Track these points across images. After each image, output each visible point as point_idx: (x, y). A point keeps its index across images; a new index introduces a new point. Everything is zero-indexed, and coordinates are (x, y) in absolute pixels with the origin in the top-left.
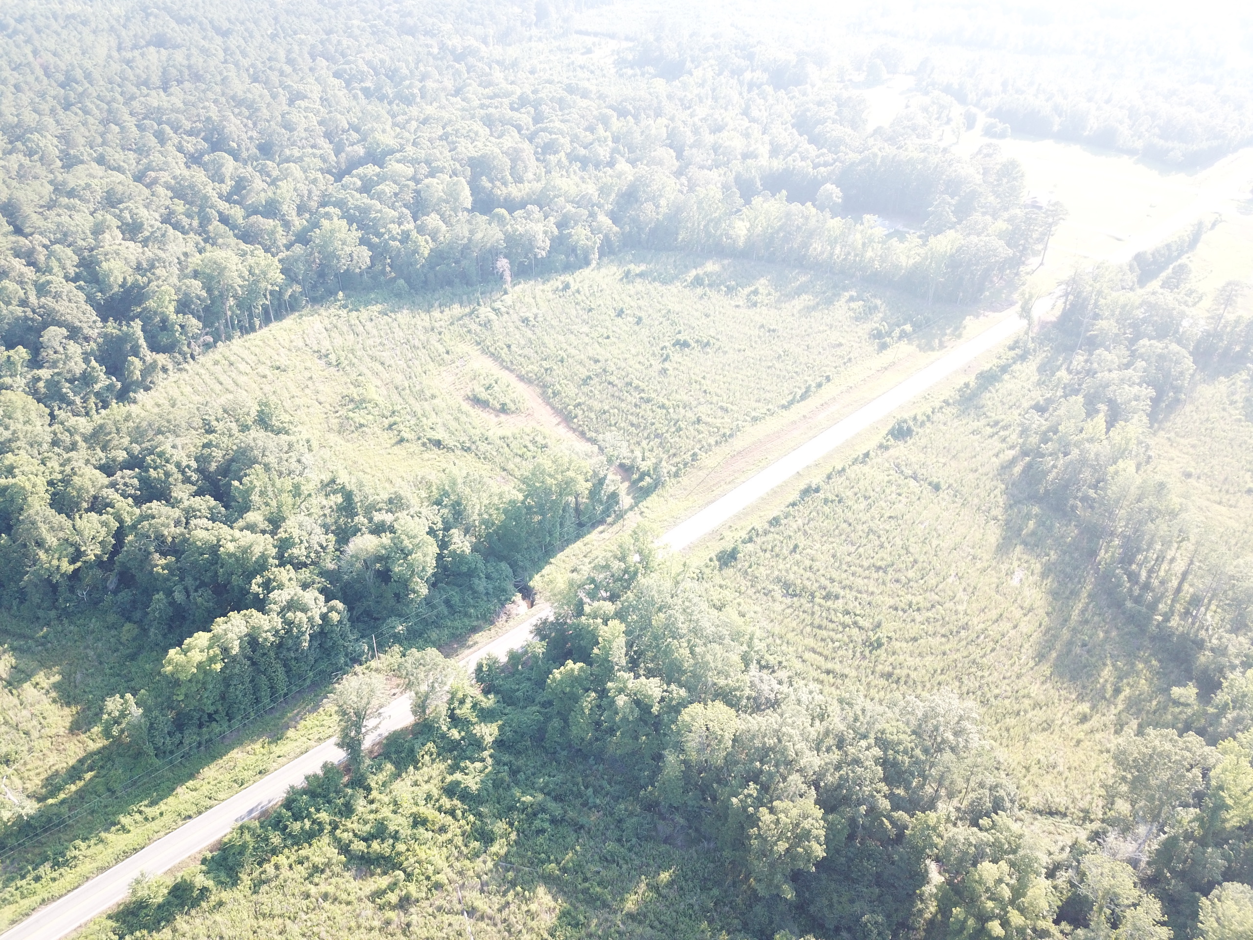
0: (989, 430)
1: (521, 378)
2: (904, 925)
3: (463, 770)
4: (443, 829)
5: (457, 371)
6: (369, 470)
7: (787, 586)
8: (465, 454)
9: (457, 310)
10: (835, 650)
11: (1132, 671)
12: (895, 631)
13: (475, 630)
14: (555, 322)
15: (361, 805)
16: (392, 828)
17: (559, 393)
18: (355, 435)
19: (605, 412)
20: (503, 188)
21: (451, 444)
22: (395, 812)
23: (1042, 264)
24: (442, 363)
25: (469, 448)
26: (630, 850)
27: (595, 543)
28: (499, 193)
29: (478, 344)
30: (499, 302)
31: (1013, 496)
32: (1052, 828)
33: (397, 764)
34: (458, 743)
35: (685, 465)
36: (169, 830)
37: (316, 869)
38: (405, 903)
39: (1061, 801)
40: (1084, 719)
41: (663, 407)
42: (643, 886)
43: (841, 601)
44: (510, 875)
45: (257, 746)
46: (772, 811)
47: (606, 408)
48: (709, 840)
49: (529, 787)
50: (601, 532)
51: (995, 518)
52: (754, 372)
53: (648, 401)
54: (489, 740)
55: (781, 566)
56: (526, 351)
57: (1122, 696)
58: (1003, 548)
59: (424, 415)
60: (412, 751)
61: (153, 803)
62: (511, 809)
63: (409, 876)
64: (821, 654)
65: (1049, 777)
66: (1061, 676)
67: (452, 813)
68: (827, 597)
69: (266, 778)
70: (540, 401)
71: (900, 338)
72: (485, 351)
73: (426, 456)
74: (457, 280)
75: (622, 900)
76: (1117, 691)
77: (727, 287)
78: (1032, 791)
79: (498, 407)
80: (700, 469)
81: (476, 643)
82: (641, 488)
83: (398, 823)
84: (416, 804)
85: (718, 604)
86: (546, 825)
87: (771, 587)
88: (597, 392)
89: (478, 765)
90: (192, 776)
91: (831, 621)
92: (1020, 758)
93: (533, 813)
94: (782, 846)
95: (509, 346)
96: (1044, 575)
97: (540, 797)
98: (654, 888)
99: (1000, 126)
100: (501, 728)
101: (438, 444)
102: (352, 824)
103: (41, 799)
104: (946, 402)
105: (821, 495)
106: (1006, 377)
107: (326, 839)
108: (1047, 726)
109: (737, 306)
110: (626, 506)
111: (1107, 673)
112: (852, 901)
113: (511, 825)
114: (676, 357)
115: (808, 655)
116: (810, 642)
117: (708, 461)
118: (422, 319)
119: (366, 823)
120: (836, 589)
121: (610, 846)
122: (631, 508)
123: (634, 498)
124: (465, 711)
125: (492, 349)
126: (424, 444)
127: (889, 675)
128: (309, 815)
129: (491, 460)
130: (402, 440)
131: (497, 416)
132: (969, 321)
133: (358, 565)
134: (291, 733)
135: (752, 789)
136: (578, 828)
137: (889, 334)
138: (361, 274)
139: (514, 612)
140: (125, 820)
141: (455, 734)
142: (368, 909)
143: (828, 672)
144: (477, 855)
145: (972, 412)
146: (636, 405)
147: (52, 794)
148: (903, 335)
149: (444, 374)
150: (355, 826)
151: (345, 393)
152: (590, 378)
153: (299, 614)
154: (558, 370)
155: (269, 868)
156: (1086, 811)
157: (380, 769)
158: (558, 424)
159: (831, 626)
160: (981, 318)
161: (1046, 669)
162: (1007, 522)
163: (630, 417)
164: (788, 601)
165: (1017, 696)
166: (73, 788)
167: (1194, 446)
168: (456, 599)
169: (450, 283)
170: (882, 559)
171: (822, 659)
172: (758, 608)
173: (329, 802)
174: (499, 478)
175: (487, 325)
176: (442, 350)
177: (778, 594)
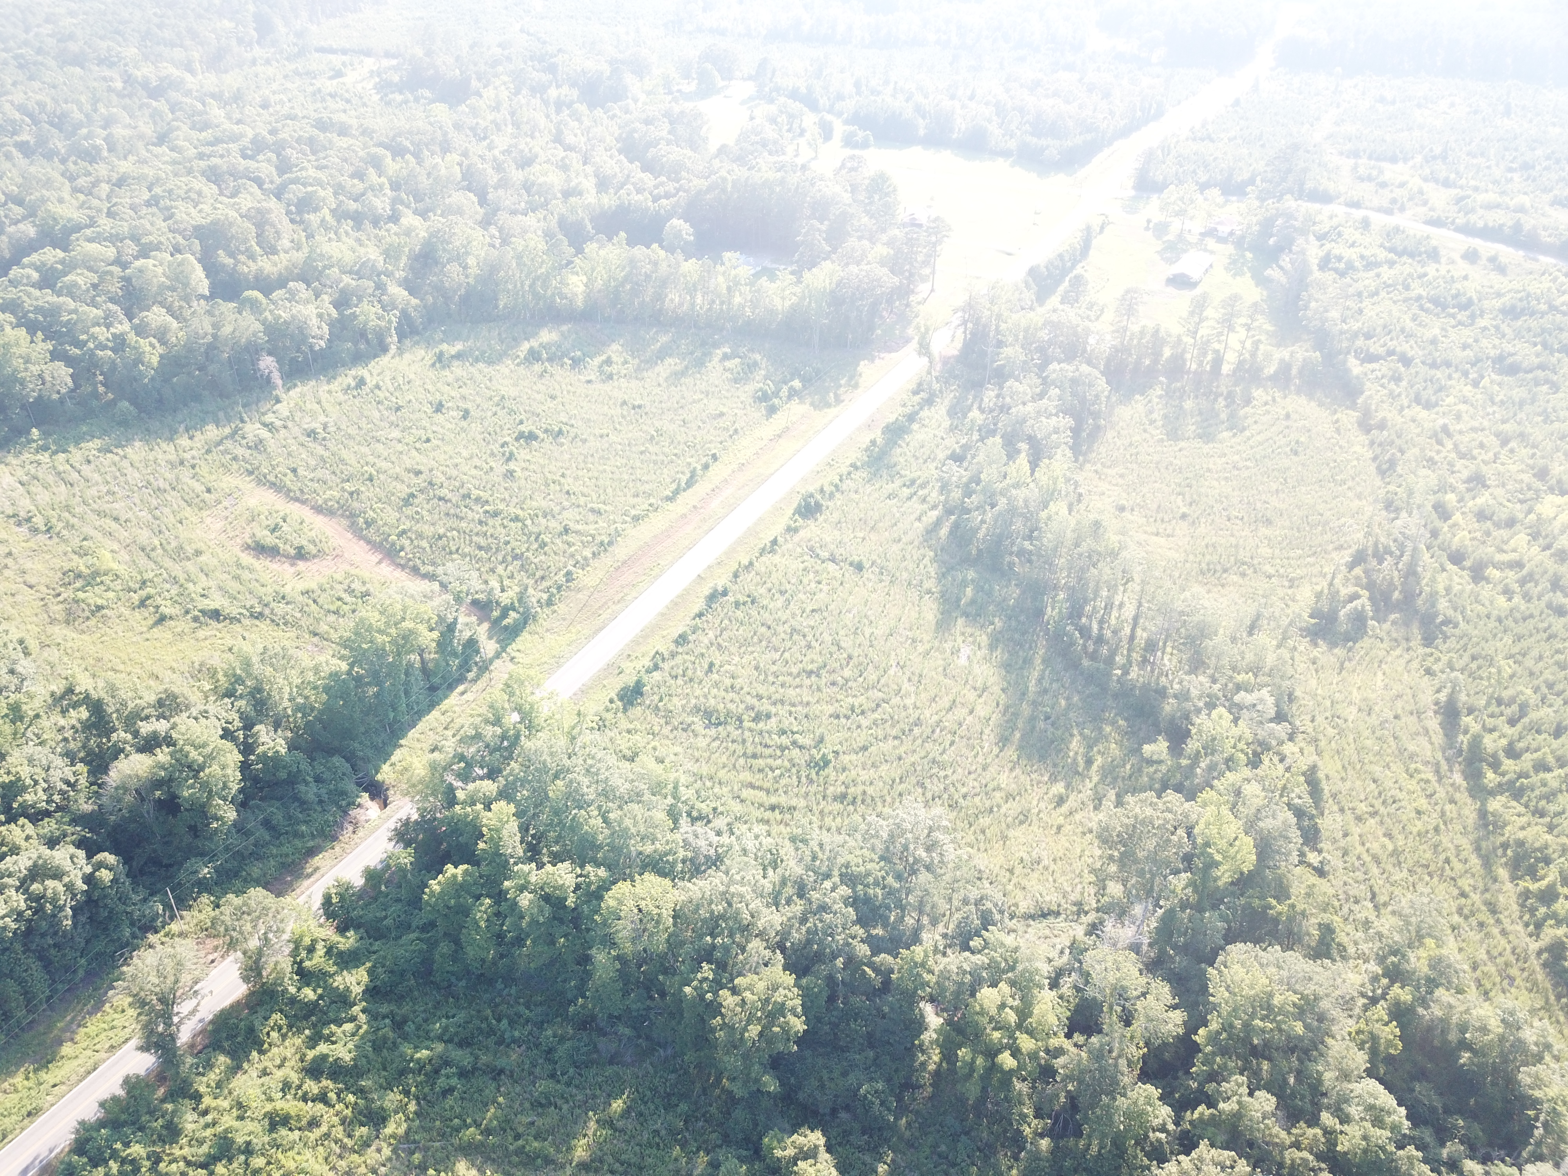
0: (906, 492)
1: (318, 510)
2: (910, 1085)
3: (329, 1039)
4: (314, 1123)
5: (226, 513)
6: (121, 667)
7: (708, 714)
8: (257, 622)
9: (212, 432)
10: (776, 780)
11: (1100, 737)
12: (841, 743)
13: (312, 852)
14: (353, 431)
15: (190, 1122)
16: (240, 1140)
17: (374, 521)
18: (92, 622)
19: (440, 537)
20: (251, 263)
21: (234, 611)
22: (241, 1118)
23: (932, 291)
24: (203, 506)
25: (261, 614)
26: (568, 1084)
27: (457, 709)
28: (246, 270)
29: (250, 473)
30: (270, 415)
31: (944, 562)
32: (1047, 932)
33: (232, 1054)
34: (315, 1004)
35: (559, 588)
39: (1051, 899)
40: (1061, 801)
41: (516, 519)
42: (592, 1125)
43: (773, 720)
44: (417, 1157)
45: (18, 1079)
46: (735, 991)
47: (441, 531)
48: (664, 1046)
49: (423, 1037)
51: (929, 592)
52: (624, 461)
53: (496, 514)
54: (357, 990)
55: (698, 692)
56: (319, 473)
57: (1095, 767)
58: (943, 625)
59: (189, 580)
60: (251, 1030)
62: (403, 1073)
64: (760, 788)
65: (1036, 875)
66: (1029, 757)
67: (322, 1098)
68: (757, 719)
69: (40, 1120)
70: (349, 535)
71: (790, 397)
72: (262, 482)
73: (201, 634)
74: (206, 393)
75: (570, 1149)
76: (1089, 762)
77: (572, 359)
78: (1020, 894)
79: (293, 552)
80: (579, 590)
81: (316, 869)
82: (506, 628)
84: (270, 1099)
85: (629, 753)
86: (454, 1081)
87: (689, 720)
88: (424, 513)
89: (348, 1027)
91: (767, 746)
92: (1001, 860)
93: (433, 1070)
94: (754, 1030)
95: (294, 471)
96: (992, 647)
97: (440, 1047)
98: (607, 1123)
99: (861, 134)
100: (370, 972)
101: (215, 615)
102: (181, 1150)
104: (854, 466)
105: (730, 598)
106: (915, 426)
109: (589, 382)
110: (491, 654)
111: (1075, 745)
112: (845, 1074)
113: (407, 1093)
114: (523, 454)
115: (746, 793)
116: (746, 776)
117: (587, 578)
118: (164, 452)
119: (201, 1142)
120: (765, 706)
121: (543, 1086)
122: (498, 655)
123: (498, 642)
124: (317, 960)
125: (271, 478)
126: (196, 619)
127: (844, 796)
128: (114, 1155)
129: (295, 625)
130: (162, 619)
131: (292, 565)
132: (863, 366)
133: (129, 798)
134: (67, 1049)
135: (707, 971)
136: (497, 1074)
137: (776, 394)
138: (62, 401)
139: (362, 818)
141: (309, 994)
143: (773, 808)
144: (367, 1144)
145: (884, 472)
146: (481, 522)
148: (793, 393)
149: (208, 520)
150: (186, 1151)
151: (67, 566)
152: (412, 495)
153: (50, 883)
154: (367, 491)
156: (1078, 904)
157: (209, 1065)
158: (380, 562)
159: (768, 751)
160: (877, 361)
161: (1011, 753)
162: (943, 594)
163: (475, 538)
164: (713, 732)
165: (987, 791)
167: (1122, 476)
168: (278, 817)
169: (197, 398)
170: (812, 662)
171: (762, 794)
172: (678, 749)
173: (141, 1129)
174: (309, 647)
175: (258, 445)
176: (199, 488)
177: (699, 727)
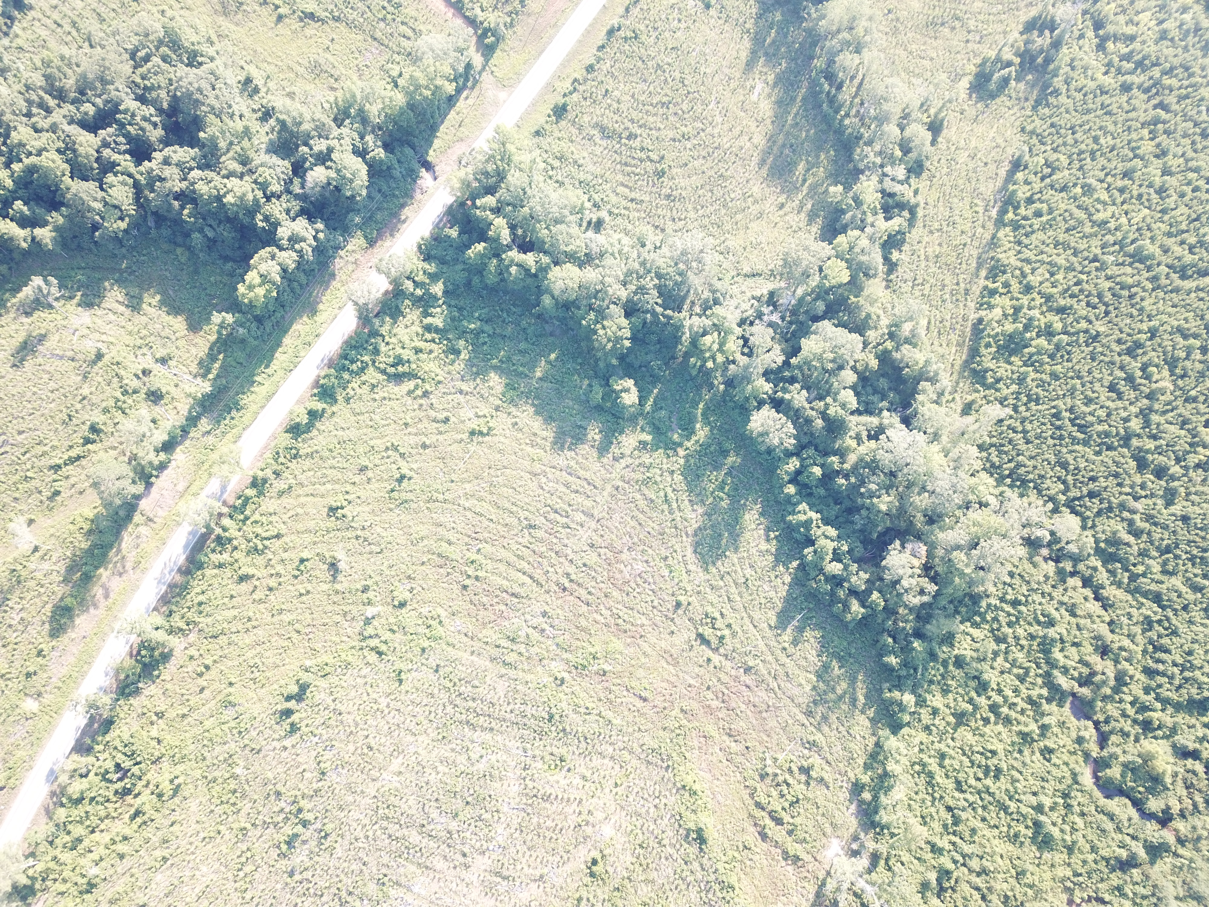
3: (431, 315)
7: (603, 129)
8: (337, 25)
10: (636, 182)
12: (673, 160)
13: (403, 206)
21: (323, 15)
22: (403, 348)
25: (339, 17)
26: (533, 344)
31: (763, 4)
33: (392, 317)
34: (422, 297)
35: (517, 14)
36: (284, 379)
37: (373, 386)
38: (426, 394)
39: (760, 267)
40: (782, 206)
43: (638, 139)
44: (475, 369)
45: (305, 318)
46: (604, 328)
49: (470, 318)
50: (467, 98)
51: (748, 31)
54: (440, 294)
55: (598, 112)
57: (806, 185)
58: (750, 65)
60: (397, 307)
61: (267, 366)
62: (464, 332)
63: (423, 380)
64: (626, 186)
65: (756, 252)
66: (773, 175)
68: (629, 138)
69: (321, 338)
73: (307, 32)
75: (534, 372)
76: (805, 181)
80: (529, 15)
81: (407, 218)
82: (487, 45)
83: (406, 354)
84: (412, 340)
86: (486, 339)
87: (592, 132)
89: (438, 310)
90: (279, 345)
91: (633, 158)
93: (477, 333)
94: (610, 343)
96: (775, 84)
97: (478, 323)
98: (549, 362)
100: (444, 284)
102: (381, 358)
103: (204, 376)
105: (622, 33)
107: (371, 369)
108: (760, 215)
110: (479, 68)
113: (467, 342)
115: (620, 189)
116: (620, 177)
117: (534, 5)
119: (390, 357)
120: (635, 128)
122: (483, 69)
123: (483, 55)
124: (420, 277)
127: (669, 196)
128: (358, 360)
129: (361, 29)
130: (280, 18)
133: (318, 189)
134: (321, 307)
135: (592, 315)
136: (503, 337)
139: (424, 185)
140: (257, 378)
141: (419, 292)
142: (409, 401)
143: (632, 200)
144: (454, 361)
147: (208, 371)
150: (384, 359)
155: (349, 390)
156: (773, 271)
157: (383, 322)
159: (633, 162)
161: (764, 172)
162: (757, 33)
164: (604, 143)
165: (745, 196)
166: (217, 365)
170: (666, 95)
171: (627, 190)
172: (585, 154)
173: (365, 349)
177: (597, 139)
